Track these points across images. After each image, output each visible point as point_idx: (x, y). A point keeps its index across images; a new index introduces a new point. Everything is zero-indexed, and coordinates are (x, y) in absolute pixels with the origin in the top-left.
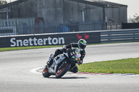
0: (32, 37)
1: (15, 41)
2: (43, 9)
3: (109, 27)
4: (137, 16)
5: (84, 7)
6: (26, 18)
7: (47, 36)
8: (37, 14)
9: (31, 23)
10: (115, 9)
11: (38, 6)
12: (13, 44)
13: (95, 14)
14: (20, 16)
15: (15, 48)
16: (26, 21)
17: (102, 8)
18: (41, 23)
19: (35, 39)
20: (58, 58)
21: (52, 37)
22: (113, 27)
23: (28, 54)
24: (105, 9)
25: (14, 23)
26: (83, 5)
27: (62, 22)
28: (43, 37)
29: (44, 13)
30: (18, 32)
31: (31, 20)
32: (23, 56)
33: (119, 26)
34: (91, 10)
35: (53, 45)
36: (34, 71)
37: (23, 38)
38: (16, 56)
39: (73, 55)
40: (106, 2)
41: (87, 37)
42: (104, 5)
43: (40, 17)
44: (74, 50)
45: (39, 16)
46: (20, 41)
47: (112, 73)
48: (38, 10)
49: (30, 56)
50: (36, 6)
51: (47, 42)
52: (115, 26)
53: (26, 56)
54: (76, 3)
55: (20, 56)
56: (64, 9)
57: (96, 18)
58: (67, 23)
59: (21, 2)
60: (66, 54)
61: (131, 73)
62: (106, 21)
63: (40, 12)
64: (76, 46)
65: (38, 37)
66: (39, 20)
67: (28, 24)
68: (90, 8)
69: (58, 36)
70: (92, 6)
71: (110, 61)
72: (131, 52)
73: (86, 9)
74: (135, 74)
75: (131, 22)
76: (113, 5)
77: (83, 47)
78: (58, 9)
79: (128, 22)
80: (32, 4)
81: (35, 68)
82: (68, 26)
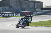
0: (8, 13)
1: (2, 15)
2: (12, 3)
3: (36, 10)
5: (27, 3)
6: (6, 6)
7: (14, 13)
8: (10, 5)
9: (8, 8)
10: (39, 3)
11: (10, 2)
12: (1, 16)
13: (31, 5)
14: (3, 6)
15: (2, 17)
16: (6, 7)
17: (34, 3)
18: (12, 8)
19: (9, 14)
20: (22, 21)
21: (16, 13)
22: (38, 10)
23: (7, 19)
24: (35, 3)
25: (2, 8)
26: (27, 2)
27: (19, 8)
29: (12, 5)
30: (3, 12)
31: (8, 7)
32: (5, 20)
33: (40, 9)
34: (30, 4)
36: (9, 25)
37: (5, 14)
38: (2, 20)
39: (28, 20)
40: (35, 1)
41: (28, 13)
42: (34, 2)
43: (11, 6)
44: (29, 18)
46: (4, 15)
47: (38, 26)
48: (10, 4)
49: (7, 20)
51: (14, 15)
52: (38, 9)
53: (6, 20)
54: (24, 1)
55: (4, 20)
56: (20, 3)
57: (32, 7)
58: (21, 8)
59: (4, 1)
60: (26, 19)
61: (44, 26)
63: (11, 4)
65: (10, 13)
66: (11, 7)
68: (29, 3)
69: (18, 13)
71: (37, 22)
73: (28, 3)
74: (46, 26)
75: (44, 8)
76: (38, 2)
78: (18, 3)
79: (43, 8)
80: (8, 1)
81: (9, 24)
82: (21, 9)
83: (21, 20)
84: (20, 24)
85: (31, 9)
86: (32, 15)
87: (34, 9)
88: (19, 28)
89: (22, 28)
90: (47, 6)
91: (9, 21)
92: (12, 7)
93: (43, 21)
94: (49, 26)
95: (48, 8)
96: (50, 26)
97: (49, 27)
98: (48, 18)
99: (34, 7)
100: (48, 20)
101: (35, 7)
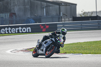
0: (8, 27)
2: (15, 7)
3: (63, 19)
4: (83, 11)
5: (46, 5)
6: (3, 13)
7: (18, 27)
8: (11, 10)
9: (7, 17)
10: (68, 7)
11: (12, 5)
13: (53, 10)
16: (3, 15)
17: (58, 6)
18: (14, 17)
20: (46, 42)
21: (22, 27)
22: (66, 19)
23: (5, 39)
24: (61, 6)
26: (45, 4)
27: (29, 16)
28: (15, 27)
29: (16, 10)
31: (7, 15)
33: (70, 19)
34: (51, 8)
35: (22, 33)
36: (9, 52)
39: (59, 40)
40: (61, 1)
41: (47, 27)
42: (60, 4)
44: (59, 36)
45: (13, 12)
47: (66, 53)
49: (6, 41)
50: (10, 4)
52: (68, 19)
53: (3, 41)
54: (39, 2)
56: (31, 7)
57: (54, 13)
58: (33, 16)
60: (53, 39)
61: (79, 53)
62: (61, 15)
63: (13, 9)
64: (59, 33)
65: (12, 27)
66: (13, 14)
67: (4, 17)
68: (49, 6)
69: (26, 26)
70: (51, 5)
72: (79, 38)
73: (47, 6)
74: (82, 54)
75: (79, 16)
76: (67, 4)
77: (64, 34)
79: (77, 16)
80: (7, 3)
81: (10, 49)
82: (34, 19)
83: (43, 41)
84: (42, 48)
85: (53, 19)
86: (66, 30)
87: (60, 19)
88: (40, 56)
89: (46, 57)
90: (85, 13)
91: (10, 43)
92: (15, 14)
93: (77, 43)
94: (88, 52)
95: (87, 15)
96: (90, 53)
97: (89, 55)
98: (87, 37)
99: (58, 13)
100: (86, 41)
101: (60, 13)
